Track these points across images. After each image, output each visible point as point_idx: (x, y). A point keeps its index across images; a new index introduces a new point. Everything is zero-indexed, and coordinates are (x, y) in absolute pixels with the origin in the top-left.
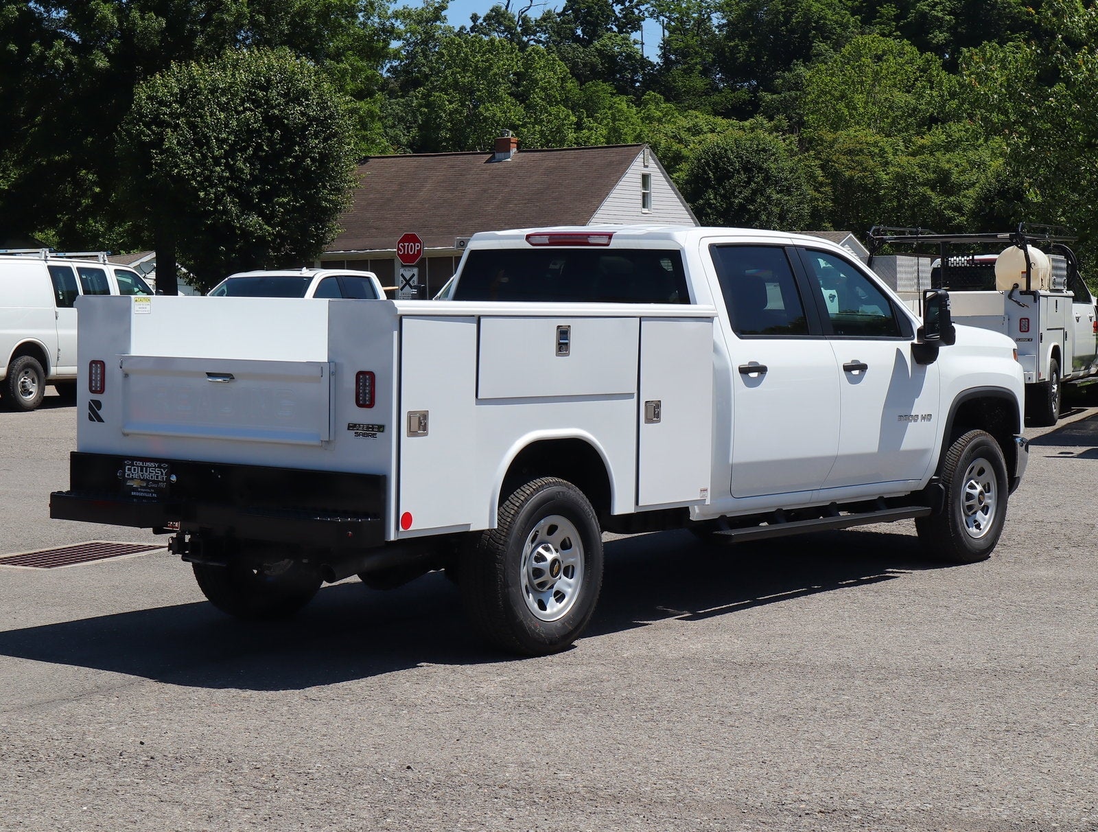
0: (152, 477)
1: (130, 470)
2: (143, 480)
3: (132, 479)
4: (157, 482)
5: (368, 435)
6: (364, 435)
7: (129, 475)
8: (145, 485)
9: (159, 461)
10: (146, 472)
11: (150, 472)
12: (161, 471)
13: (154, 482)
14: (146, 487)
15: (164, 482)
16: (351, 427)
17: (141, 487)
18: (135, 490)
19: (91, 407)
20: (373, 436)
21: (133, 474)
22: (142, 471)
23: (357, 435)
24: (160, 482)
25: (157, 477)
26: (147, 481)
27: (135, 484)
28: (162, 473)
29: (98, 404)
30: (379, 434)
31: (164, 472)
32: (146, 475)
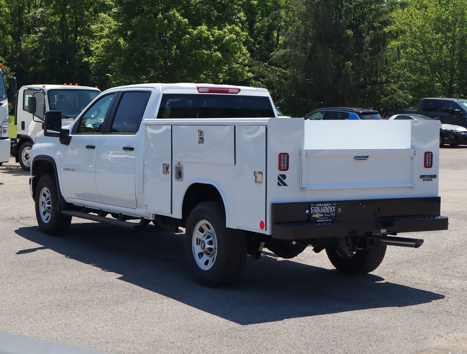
0: (326, 211)
1: (313, 209)
2: (321, 213)
3: (315, 213)
4: (330, 213)
5: (429, 180)
6: (427, 180)
7: (313, 212)
8: (322, 215)
9: (331, 203)
10: (323, 209)
11: (325, 209)
12: (332, 207)
13: (328, 213)
14: (323, 217)
15: (334, 213)
16: (422, 177)
17: (320, 217)
18: (318, 219)
19: (279, 179)
20: (431, 180)
21: (315, 211)
22: (320, 209)
23: (424, 180)
24: (332, 213)
25: (330, 211)
26: (324, 213)
27: (317, 216)
28: (332, 209)
29: (284, 177)
30: (433, 179)
31: (334, 208)
32: (323, 211)
